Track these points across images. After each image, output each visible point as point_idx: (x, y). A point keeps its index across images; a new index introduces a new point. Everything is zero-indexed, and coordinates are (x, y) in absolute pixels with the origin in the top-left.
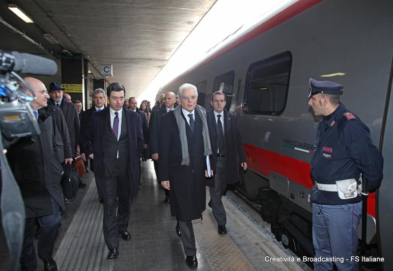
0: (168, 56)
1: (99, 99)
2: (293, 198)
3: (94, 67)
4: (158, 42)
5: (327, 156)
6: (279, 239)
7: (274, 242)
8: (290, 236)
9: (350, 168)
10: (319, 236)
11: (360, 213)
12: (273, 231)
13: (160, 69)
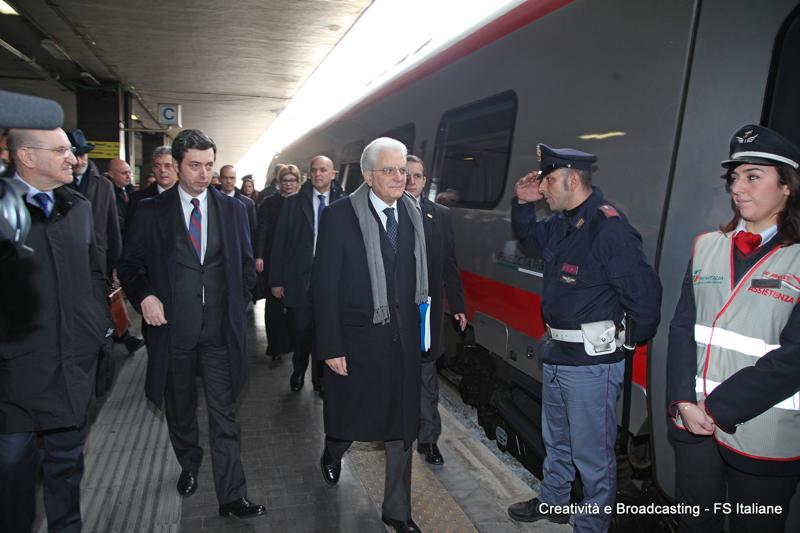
0: (292, 90)
1: (164, 169)
2: (514, 359)
3: (144, 108)
4: (272, 62)
5: (568, 280)
6: (491, 435)
7: (483, 442)
8: (511, 431)
9: (607, 302)
10: (553, 420)
11: (621, 380)
12: (481, 422)
13: (275, 114)
